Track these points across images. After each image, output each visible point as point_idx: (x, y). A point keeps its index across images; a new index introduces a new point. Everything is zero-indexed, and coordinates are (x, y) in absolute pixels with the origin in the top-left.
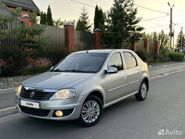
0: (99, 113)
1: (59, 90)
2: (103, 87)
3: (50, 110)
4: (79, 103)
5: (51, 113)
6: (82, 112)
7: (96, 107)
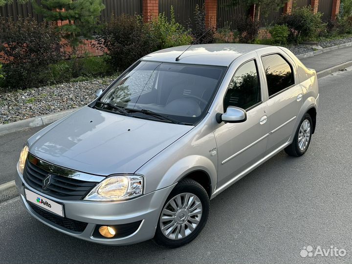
0: (200, 216)
1: (107, 177)
2: (210, 157)
3: (87, 224)
4: (153, 207)
5: (90, 229)
6: (161, 221)
7: (193, 204)
